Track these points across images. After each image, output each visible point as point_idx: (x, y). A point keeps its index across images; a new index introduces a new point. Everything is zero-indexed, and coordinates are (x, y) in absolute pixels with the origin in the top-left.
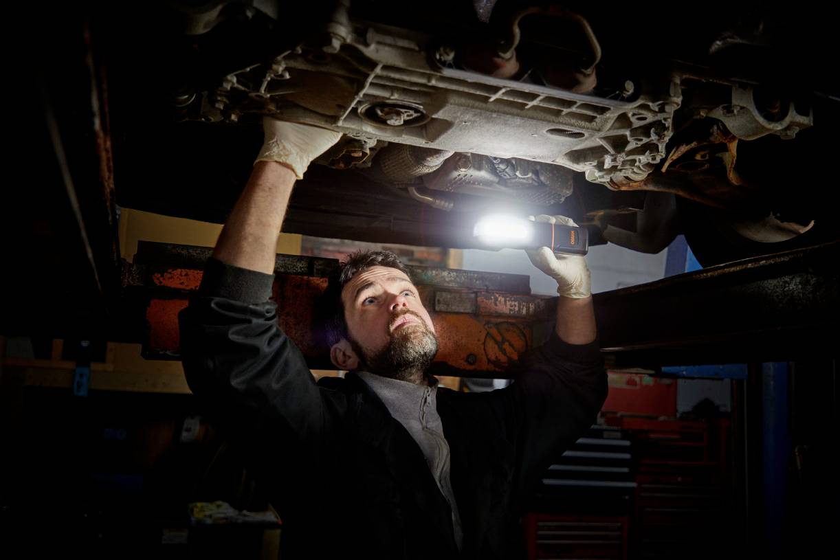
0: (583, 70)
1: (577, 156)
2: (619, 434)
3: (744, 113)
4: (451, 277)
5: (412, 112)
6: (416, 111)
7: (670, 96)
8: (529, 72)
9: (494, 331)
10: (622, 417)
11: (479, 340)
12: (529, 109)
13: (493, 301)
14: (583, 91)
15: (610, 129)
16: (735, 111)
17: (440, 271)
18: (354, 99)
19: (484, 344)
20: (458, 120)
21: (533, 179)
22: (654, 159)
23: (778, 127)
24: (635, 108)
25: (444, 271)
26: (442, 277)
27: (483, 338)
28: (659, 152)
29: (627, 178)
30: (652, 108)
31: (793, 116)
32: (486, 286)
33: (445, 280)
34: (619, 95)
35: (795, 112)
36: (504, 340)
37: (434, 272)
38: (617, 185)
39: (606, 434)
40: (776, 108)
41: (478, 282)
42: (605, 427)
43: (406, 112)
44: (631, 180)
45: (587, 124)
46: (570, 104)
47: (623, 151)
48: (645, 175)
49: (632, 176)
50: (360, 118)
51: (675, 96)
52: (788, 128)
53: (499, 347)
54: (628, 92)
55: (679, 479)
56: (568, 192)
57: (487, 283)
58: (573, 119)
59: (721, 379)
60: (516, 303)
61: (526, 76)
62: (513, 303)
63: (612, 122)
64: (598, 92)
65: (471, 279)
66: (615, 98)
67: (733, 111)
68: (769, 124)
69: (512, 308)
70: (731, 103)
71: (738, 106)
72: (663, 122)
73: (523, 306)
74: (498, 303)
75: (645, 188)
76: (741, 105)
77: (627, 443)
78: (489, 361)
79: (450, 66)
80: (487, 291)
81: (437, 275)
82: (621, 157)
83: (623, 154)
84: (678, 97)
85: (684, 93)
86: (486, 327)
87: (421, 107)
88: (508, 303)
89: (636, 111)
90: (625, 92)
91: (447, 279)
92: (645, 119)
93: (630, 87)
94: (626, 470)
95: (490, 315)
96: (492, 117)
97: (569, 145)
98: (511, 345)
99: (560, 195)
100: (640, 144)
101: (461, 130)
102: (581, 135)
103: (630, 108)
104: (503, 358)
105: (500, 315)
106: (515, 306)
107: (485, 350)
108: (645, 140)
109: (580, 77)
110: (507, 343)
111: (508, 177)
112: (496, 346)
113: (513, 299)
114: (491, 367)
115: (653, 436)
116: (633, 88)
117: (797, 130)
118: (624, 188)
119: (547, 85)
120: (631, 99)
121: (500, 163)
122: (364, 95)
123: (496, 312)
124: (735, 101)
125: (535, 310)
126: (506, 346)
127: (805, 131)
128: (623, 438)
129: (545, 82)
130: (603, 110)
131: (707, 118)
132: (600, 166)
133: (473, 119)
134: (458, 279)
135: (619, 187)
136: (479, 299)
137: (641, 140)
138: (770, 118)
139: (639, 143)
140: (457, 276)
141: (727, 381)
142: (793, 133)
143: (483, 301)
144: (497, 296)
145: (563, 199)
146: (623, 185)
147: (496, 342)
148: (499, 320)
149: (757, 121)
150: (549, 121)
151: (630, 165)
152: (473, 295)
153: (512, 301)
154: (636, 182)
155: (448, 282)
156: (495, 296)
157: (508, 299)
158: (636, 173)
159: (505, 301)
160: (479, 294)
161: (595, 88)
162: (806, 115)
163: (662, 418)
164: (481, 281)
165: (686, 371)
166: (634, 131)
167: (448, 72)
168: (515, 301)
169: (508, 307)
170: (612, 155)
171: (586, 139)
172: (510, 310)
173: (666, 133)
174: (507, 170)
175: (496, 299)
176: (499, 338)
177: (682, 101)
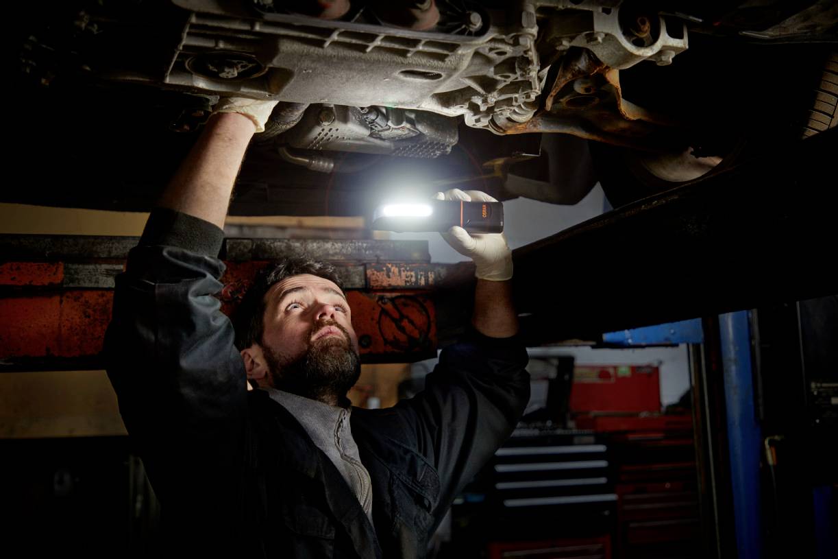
0: (419, 5)
1: (446, 99)
2: (592, 439)
3: (610, 40)
4: (335, 249)
5: (245, 63)
6: (250, 60)
7: (523, 27)
8: (361, 11)
9: (389, 306)
10: (596, 417)
11: (373, 319)
12: (371, 51)
13: (385, 273)
14: (425, 28)
15: (468, 66)
16: (600, 39)
17: (321, 243)
18: (174, 52)
19: (379, 323)
20: (297, 69)
21: (409, 129)
22: (528, 96)
23: (647, 53)
24: (487, 42)
25: (327, 242)
26: (326, 250)
27: (376, 316)
28: (532, 89)
29: (509, 119)
30: (506, 41)
31: (665, 40)
32: (376, 256)
33: (328, 254)
34: (465, 29)
35: (667, 35)
36: (402, 317)
37: (315, 244)
38: (501, 128)
39: (576, 440)
40: (646, 32)
41: (367, 252)
42: (575, 431)
43: (239, 63)
44: (515, 122)
45: (440, 63)
46: (415, 42)
47: (494, 90)
48: (530, 115)
49: (515, 117)
50: (189, 72)
51: (527, 27)
52: (660, 53)
53: (397, 326)
54: (475, 25)
55: (668, 485)
56: (451, 140)
57: (378, 252)
58: (423, 58)
59: (676, 345)
60: (413, 273)
61: (358, 15)
62: (409, 273)
63: (469, 58)
64: (443, 27)
65: (359, 250)
66: (462, 33)
67: (596, 39)
68: (638, 51)
69: (408, 279)
70: (593, 29)
71: (602, 32)
72: (525, 56)
73: (421, 275)
74: (391, 274)
75: (535, 130)
76: (606, 31)
77: (601, 448)
78: (386, 342)
79: (270, 10)
80: (378, 262)
81: (319, 248)
82: (493, 98)
83: (495, 94)
84: (532, 28)
85: (539, 22)
86: (380, 303)
87: (254, 56)
88: (403, 274)
89: (492, 45)
90: (471, 26)
91: (331, 252)
92: (503, 53)
93: (477, 21)
94: (603, 480)
95: (384, 290)
96: (332, 62)
97: (429, 88)
98: (411, 322)
99: (443, 145)
100: (509, 81)
101: (304, 80)
102: (439, 76)
103: (482, 43)
104: (402, 337)
105: (393, 289)
106: (412, 276)
107: (380, 328)
108: (512, 77)
109: (417, 13)
110: (406, 320)
111: (380, 128)
112: (394, 325)
113: (408, 268)
114: (389, 349)
115: (632, 437)
116: (481, 20)
117: (673, 55)
118: (510, 132)
119: (383, 24)
120: (481, 33)
121: (368, 113)
122: (184, 46)
123: (390, 285)
124: (597, 28)
125: (435, 280)
126: (405, 323)
127: (681, 57)
128: (597, 443)
129: (380, 21)
130: (453, 47)
131: (572, 48)
132: (474, 108)
133: (312, 66)
134: (344, 251)
135: (505, 131)
136: (369, 272)
137: (508, 77)
138: (639, 43)
139: (507, 80)
140: (343, 247)
141: (683, 347)
142: (669, 58)
143: (373, 274)
144: (390, 266)
145: (449, 149)
146: (510, 128)
147: (393, 320)
148: (394, 295)
149: (625, 49)
150: (397, 64)
151: (507, 105)
152: (361, 268)
153: (407, 271)
154: (520, 124)
155: (333, 255)
156: (387, 267)
157: (402, 269)
158: (519, 114)
159: (400, 271)
160: (368, 266)
161: (439, 24)
162: (681, 37)
163: (644, 414)
164: (371, 252)
165: (632, 338)
166: (500, 68)
167: (269, 16)
168: (411, 270)
169: (404, 277)
170: (482, 96)
171: (445, 80)
172: (406, 282)
173: (530, 67)
174: (377, 120)
175: (389, 270)
176: (396, 315)
177: (539, 33)
